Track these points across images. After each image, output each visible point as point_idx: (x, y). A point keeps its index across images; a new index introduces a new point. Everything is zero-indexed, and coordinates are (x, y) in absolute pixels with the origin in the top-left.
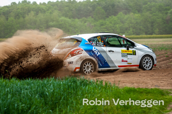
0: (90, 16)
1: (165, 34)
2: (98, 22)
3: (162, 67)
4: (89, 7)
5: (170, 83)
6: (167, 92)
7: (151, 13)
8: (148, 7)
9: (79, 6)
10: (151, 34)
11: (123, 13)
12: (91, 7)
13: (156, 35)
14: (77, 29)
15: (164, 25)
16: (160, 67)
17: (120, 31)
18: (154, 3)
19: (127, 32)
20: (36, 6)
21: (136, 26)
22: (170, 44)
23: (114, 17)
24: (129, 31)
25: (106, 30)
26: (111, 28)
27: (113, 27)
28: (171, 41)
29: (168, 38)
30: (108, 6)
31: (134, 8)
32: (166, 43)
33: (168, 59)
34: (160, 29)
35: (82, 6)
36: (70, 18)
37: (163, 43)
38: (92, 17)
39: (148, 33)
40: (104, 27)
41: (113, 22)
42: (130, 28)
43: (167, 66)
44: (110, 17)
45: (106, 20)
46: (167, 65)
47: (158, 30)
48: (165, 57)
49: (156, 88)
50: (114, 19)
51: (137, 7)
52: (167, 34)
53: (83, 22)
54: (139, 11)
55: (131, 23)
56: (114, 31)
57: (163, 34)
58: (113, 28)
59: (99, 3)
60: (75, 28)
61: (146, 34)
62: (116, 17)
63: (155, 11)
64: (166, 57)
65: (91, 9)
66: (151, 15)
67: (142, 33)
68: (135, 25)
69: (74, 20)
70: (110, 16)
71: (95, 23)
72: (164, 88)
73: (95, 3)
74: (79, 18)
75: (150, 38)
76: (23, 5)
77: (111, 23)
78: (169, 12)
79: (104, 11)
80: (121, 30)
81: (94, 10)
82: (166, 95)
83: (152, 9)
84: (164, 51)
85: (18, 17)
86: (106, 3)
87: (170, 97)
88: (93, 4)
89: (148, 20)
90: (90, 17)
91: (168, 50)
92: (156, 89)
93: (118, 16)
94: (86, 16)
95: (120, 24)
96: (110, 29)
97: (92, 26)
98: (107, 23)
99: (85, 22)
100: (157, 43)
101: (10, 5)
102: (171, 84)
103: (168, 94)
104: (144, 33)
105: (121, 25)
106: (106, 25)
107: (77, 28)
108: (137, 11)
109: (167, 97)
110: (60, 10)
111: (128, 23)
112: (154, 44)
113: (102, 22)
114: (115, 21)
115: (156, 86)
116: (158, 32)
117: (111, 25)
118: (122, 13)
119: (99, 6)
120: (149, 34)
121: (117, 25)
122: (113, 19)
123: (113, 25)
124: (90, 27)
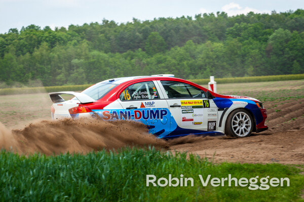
0: (139, 47)
1: (265, 75)
2: (152, 58)
3: (277, 129)
4: (137, 34)
5: (295, 154)
6: (294, 169)
7: (241, 41)
8: (234, 30)
9: (122, 31)
10: (242, 75)
11: (194, 42)
12: (140, 33)
13: (250, 76)
14: (118, 70)
15: (263, 60)
16: (273, 129)
17: (189, 71)
18: (245, 24)
19: (202, 73)
20: (50, 33)
21: (217, 62)
22: (275, 91)
23: (179, 48)
24: (205, 72)
25: (166, 70)
26: (174, 66)
27: (179, 64)
28: (275, 87)
29: (269, 80)
30: (170, 31)
31: (212, 33)
32: (269, 89)
33: (280, 116)
34: (257, 67)
35: (126, 31)
36: (106, 52)
37: (264, 90)
38: (144, 50)
39: (237, 73)
40: (163, 65)
41: (177, 58)
42: (206, 65)
43: (283, 127)
44: (172, 49)
45: (167, 53)
46: (283, 125)
47: (253, 69)
48: (273, 111)
49: (275, 164)
50: (180, 52)
51: (218, 31)
52: (267, 75)
53: (129, 58)
54: (221, 37)
55: (208, 57)
56: (179, 71)
57: (260, 75)
58: (178, 67)
59: (154, 26)
60: (115, 67)
61: (234, 75)
62: (183, 48)
63: (246, 37)
64: (277, 112)
65: (140, 36)
66: (240, 44)
67: (226, 74)
68: (215, 61)
69: (112, 54)
70: (173, 46)
71: (148, 60)
72: (286, 163)
73: (148, 26)
74: (121, 52)
75: (240, 82)
76: (27, 32)
77: (175, 58)
78: (271, 37)
79: (163, 40)
80: (191, 70)
81: (145, 39)
82: (294, 174)
83: (242, 34)
84: (269, 103)
85: (20, 52)
86: (165, 25)
87: (302, 177)
88: (143, 28)
89: (235, 51)
90: (140, 49)
91: (276, 101)
92: (275, 166)
93: (185, 46)
94: (133, 48)
95: (189, 60)
96: (174, 68)
97: (144, 64)
98: (168, 59)
99: (132, 58)
100: (254, 90)
101: (7, 33)
102: (297, 156)
103: (296, 172)
104: (230, 74)
105: (190, 62)
106: (166, 63)
107: (119, 68)
108: (216, 38)
109: (298, 178)
110: (89, 39)
111: (202, 58)
112: (249, 92)
113: (160, 58)
114: (181, 55)
115: (272, 160)
116: (254, 71)
117: (174, 61)
118: (191, 41)
119: (155, 31)
120: (238, 76)
121: (185, 63)
122: (178, 52)
123: (178, 62)
124: (140, 66)
